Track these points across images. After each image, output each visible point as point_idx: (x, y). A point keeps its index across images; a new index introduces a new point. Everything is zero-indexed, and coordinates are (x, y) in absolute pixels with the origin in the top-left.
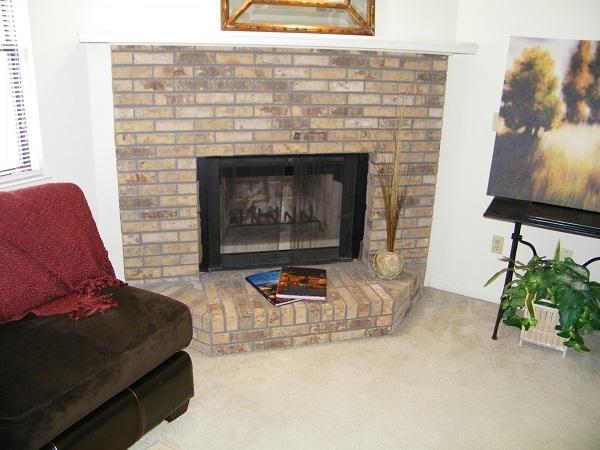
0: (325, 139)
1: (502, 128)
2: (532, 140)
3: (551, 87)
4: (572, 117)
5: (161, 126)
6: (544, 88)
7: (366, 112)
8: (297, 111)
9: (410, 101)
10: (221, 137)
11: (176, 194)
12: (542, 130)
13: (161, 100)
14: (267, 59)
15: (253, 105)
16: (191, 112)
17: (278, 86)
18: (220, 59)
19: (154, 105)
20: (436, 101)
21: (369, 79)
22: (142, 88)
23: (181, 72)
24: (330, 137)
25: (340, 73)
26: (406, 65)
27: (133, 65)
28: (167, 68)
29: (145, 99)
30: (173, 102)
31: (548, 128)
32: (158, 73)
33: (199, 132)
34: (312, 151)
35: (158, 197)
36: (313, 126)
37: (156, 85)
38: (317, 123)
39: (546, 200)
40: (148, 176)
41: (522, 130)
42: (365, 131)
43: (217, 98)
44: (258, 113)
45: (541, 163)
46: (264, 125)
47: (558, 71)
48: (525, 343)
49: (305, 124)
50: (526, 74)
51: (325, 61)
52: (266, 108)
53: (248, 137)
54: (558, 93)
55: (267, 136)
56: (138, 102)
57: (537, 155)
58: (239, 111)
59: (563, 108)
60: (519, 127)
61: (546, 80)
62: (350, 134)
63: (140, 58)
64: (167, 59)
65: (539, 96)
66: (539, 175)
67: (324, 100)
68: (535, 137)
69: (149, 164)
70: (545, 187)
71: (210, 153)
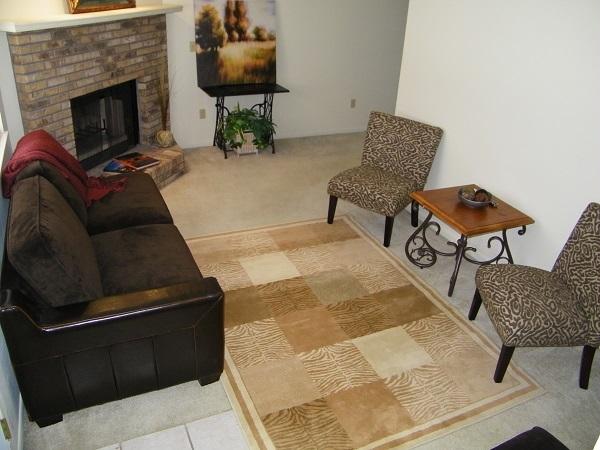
0: (124, 74)
1: (199, 49)
2: (215, 54)
3: (219, 26)
4: (231, 39)
5: (51, 83)
6: (215, 26)
7: (138, 53)
8: (110, 59)
9: (153, 43)
10: (80, 84)
11: (63, 127)
12: (219, 49)
13: (48, 65)
14: (95, 29)
15: (91, 60)
16: (64, 71)
17: (101, 45)
18: (74, 33)
19: (45, 69)
20: (163, 40)
21: (137, 33)
22: (37, 60)
23: (56, 45)
24: (126, 72)
25: (126, 32)
26: (151, 22)
27: (31, 44)
28: (49, 43)
29: (40, 66)
30: (55, 66)
31: (221, 47)
32: (44, 47)
33: (70, 83)
34: (120, 82)
35: (54, 132)
36: (119, 67)
37: (44, 56)
38: (120, 65)
39: (228, 82)
40: (48, 118)
41: (209, 49)
42: (139, 64)
43: (75, 58)
44: (94, 64)
45: (221, 65)
46: (98, 71)
47: (220, 16)
48: (241, 155)
49: (115, 66)
50: (206, 19)
51: (118, 26)
52: (97, 61)
53: (91, 81)
54: (222, 28)
55: (98, 79)
56: (36, 69)
57: (219, 61)
58: (86, 65)
59: (226, 35)
60: (207, 48)
61: (216, 22)
62: (133, 69)
63: (34, 39)
64: (47, 37)
65: (214, 30)
66: (222, 72)
67: (122, 49)
68: (217, 53)
69: (48, 110)
70: (226, 76)
71: (76, 95)
